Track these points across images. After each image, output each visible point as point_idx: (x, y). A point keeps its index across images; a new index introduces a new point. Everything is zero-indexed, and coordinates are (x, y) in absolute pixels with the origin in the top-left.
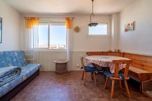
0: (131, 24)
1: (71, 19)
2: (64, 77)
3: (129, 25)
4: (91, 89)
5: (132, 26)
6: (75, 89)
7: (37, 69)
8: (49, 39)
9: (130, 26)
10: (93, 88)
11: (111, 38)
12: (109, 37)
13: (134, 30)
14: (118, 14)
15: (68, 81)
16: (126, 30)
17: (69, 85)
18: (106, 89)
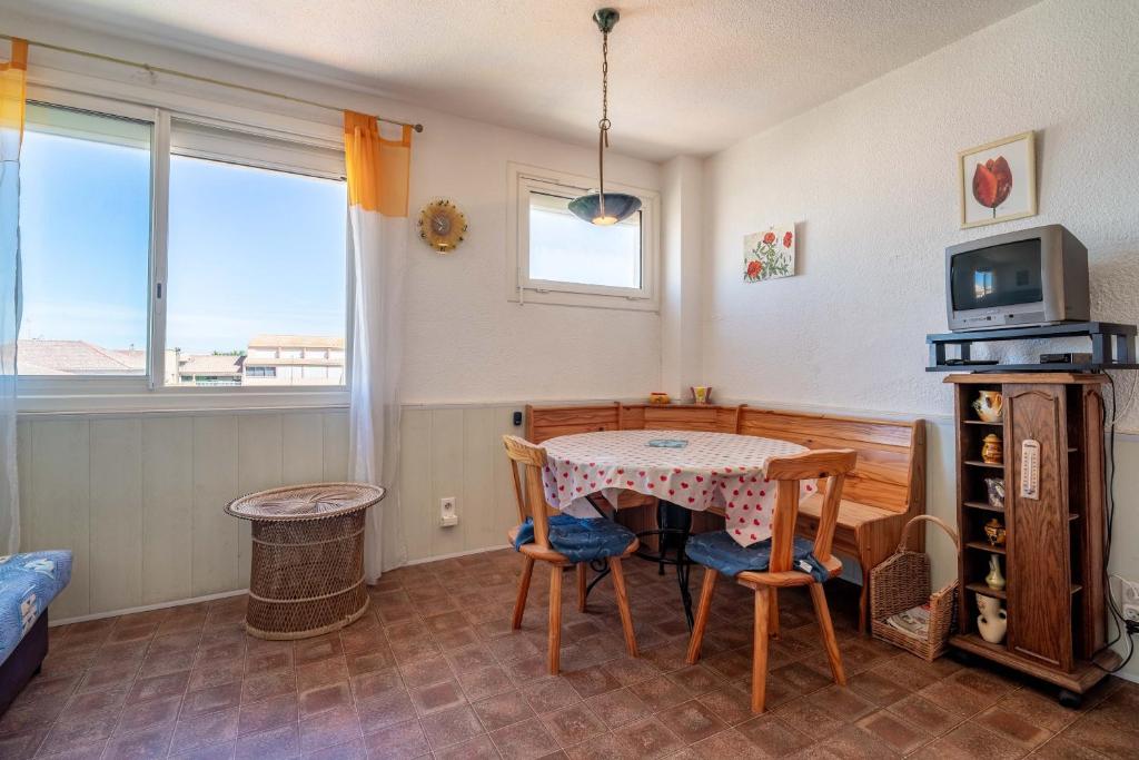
0: (780, 236)
1: (389, 132)
2: (358, 640)
3: (769, 238)
4: (612, 683)
5: (791, 251)
6: (496, 721)
7: (30, 613)
8: (159, 291)
9: (779, 247)
10: (621, 674)
11: (660, 312)
12: (650, 303)
13: (797, 272)
14: (706, 161)
15: (407, 669)
16: (753, 270)
17: (430, 699)
18: (699, 657)
